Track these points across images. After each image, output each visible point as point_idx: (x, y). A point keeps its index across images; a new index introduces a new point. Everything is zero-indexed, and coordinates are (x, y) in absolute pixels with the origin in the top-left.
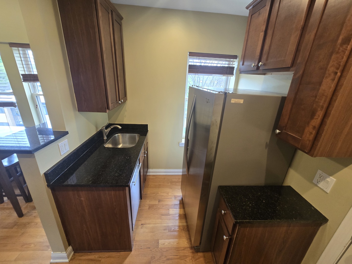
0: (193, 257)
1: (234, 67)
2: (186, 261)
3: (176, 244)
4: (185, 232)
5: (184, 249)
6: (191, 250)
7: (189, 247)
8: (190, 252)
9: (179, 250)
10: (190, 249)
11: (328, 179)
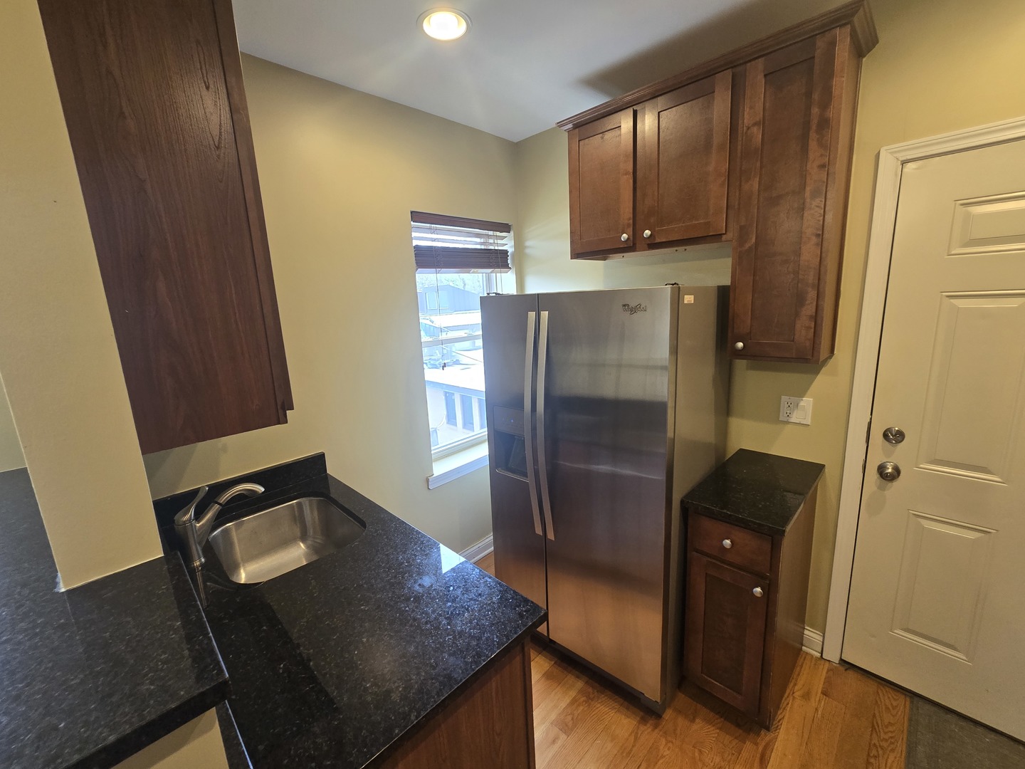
0: (665, 733)
1: (506, 252)
2: (664, 757)
3: (609, 745)
4: (600, 701)
5: (636, 739)
6: (648, 725)
7: (639, 723)
8: (650, 730)
9: (631, 750)
10: (645, 725)
11: (802, 404)
